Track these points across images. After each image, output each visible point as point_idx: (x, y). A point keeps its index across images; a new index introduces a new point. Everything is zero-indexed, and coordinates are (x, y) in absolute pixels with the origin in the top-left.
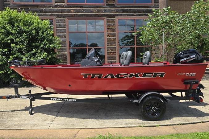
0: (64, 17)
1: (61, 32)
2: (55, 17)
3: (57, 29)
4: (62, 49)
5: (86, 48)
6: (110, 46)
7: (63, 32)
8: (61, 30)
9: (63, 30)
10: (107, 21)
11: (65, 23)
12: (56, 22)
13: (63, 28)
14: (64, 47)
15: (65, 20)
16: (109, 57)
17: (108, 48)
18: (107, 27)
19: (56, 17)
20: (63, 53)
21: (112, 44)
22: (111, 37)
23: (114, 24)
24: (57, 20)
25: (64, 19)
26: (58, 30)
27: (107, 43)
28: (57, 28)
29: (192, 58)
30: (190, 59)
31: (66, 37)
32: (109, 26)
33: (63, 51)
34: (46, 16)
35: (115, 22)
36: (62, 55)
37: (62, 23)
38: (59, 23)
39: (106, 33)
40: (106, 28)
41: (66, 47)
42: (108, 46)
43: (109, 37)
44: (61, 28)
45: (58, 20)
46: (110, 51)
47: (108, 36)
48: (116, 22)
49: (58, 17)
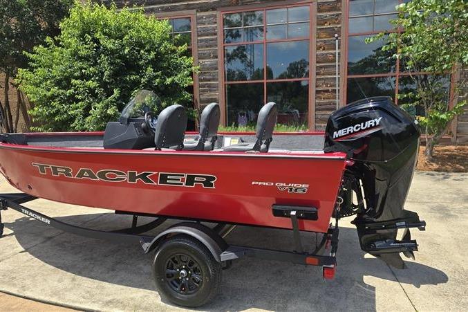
0: (214, 9)
1: (207, 47)
2: (194, 11)
3: (199, 38)
4: (209, 86)
5: (263, 81)
6: (323, 75)
7: (211, 46)
8: (206, 40)
9: (213, 40)
10: (318, 8)
11: (215, 23)
12: (198, 24)
13: (212, 35)
14: (214, 80)
15: (215, 16)
16: (320, 104)
17: (317, 80)
18: (318, 25)
19: (197, 11)
20: (210, 95)
21: (329, 69)
22: (328, 49)
23: (338, 15)
24: (198, 18)
25: (214, 13)
26: (202, 41)
27: (317, 67)
28: (199, 36)
29: (367, 129)
30: (361, 131)
31: (217, 57)
32: (321, 21)
33: (210, 91)
34: (176, 10)
35: (340, 10)
36: (209, 99)
37: (209, 24)
38: (204, 24)
39: (314, 41)
40: (315, 27)
41: (217, 80)
42: (317, 74)
43: (321, 52)
44: (207, 35)
45: (202, 18)
46: (324, 88)
47: (318, 48)
48: (342, 9)
49: (202, 11)
